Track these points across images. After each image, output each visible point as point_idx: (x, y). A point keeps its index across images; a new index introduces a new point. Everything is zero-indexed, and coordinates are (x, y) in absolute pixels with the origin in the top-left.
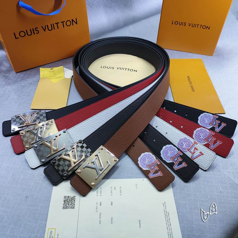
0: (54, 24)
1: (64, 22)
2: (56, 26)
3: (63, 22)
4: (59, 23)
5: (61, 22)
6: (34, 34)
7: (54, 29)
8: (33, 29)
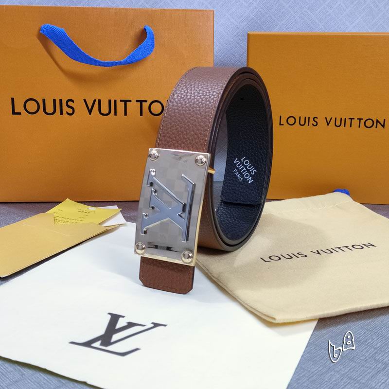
0: (118, 102)
1: (146, 101)
2: (120, 106)
3: (141, 102)
4: (130, 101)
5: (137, 101)
6: (61, 113)
7: (116, 114)
8: (61, 101)
